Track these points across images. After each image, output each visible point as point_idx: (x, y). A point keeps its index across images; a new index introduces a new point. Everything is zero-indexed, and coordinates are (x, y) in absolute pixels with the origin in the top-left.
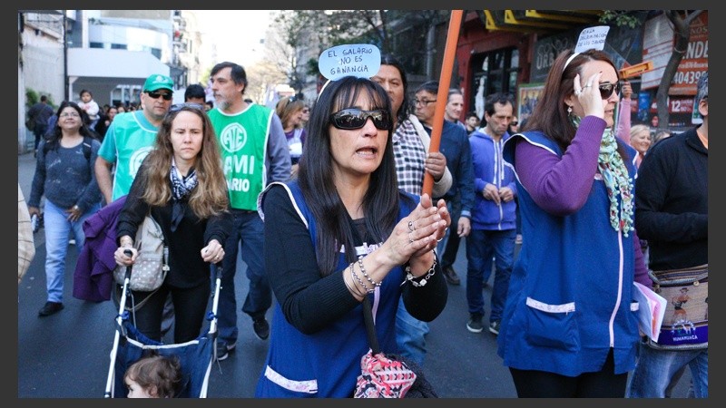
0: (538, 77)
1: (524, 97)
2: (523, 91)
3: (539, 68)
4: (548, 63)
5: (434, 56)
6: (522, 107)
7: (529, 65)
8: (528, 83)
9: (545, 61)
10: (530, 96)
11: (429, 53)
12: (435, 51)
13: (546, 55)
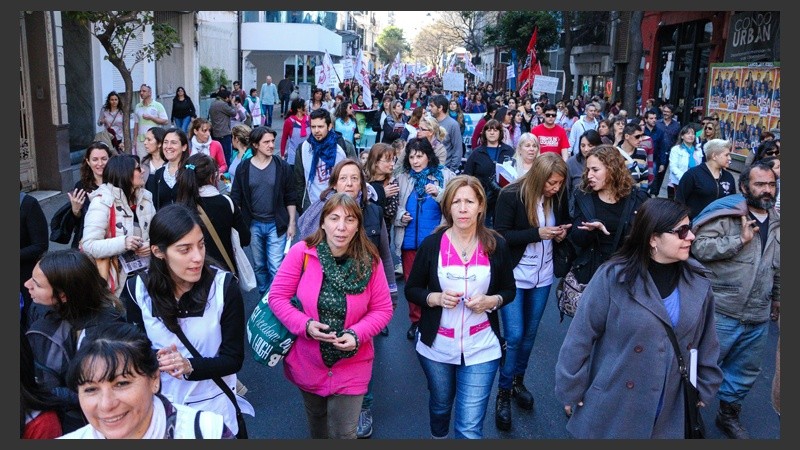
0: (733, 55)
1: (716, 77)
2: (715, 70)
3: (735, 45)
4: (746, 41)
5: (618, 26)
6: (713, 88)
7: (724, 41)
8: (722, 62)
9: (743, 37)
10: (723, 77)
11: (613, 23)
12: (619, 20)
13: (745, 31)
